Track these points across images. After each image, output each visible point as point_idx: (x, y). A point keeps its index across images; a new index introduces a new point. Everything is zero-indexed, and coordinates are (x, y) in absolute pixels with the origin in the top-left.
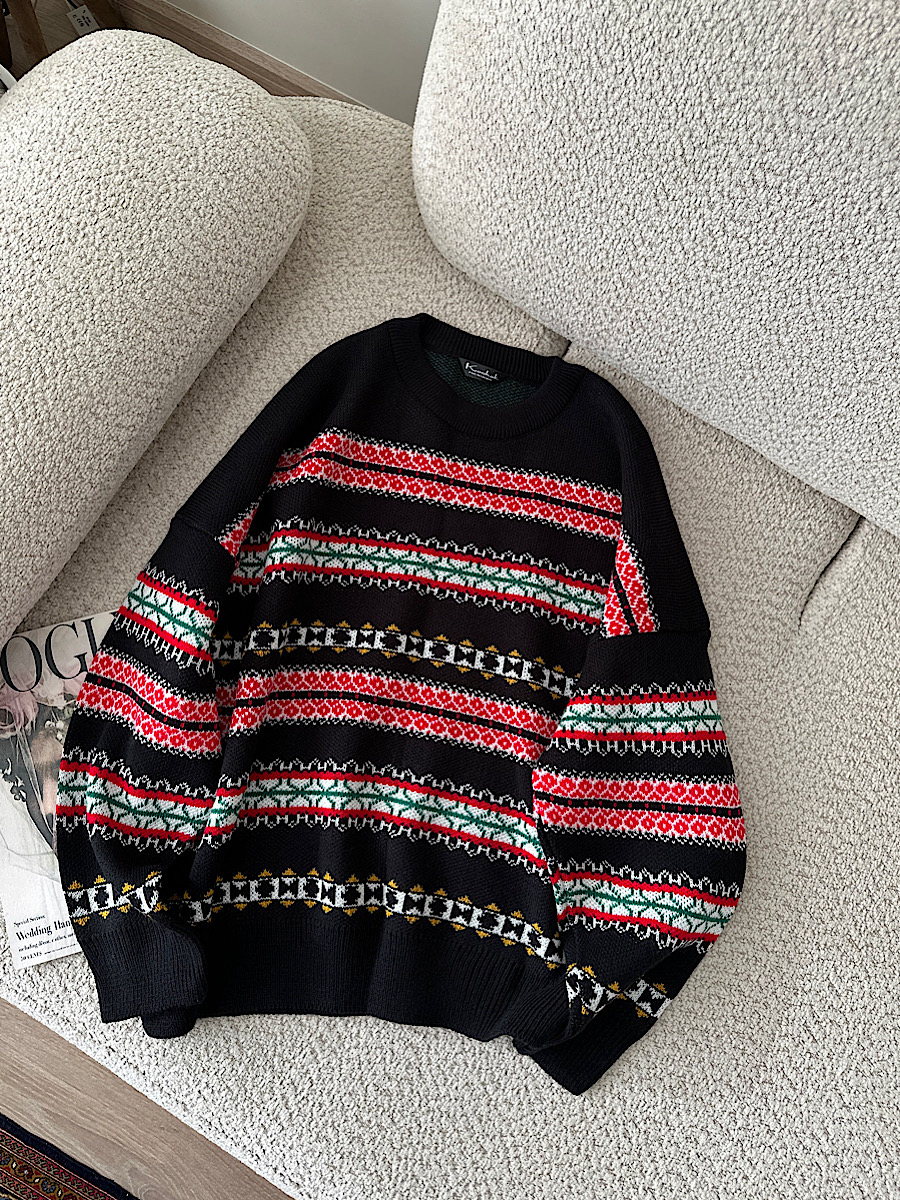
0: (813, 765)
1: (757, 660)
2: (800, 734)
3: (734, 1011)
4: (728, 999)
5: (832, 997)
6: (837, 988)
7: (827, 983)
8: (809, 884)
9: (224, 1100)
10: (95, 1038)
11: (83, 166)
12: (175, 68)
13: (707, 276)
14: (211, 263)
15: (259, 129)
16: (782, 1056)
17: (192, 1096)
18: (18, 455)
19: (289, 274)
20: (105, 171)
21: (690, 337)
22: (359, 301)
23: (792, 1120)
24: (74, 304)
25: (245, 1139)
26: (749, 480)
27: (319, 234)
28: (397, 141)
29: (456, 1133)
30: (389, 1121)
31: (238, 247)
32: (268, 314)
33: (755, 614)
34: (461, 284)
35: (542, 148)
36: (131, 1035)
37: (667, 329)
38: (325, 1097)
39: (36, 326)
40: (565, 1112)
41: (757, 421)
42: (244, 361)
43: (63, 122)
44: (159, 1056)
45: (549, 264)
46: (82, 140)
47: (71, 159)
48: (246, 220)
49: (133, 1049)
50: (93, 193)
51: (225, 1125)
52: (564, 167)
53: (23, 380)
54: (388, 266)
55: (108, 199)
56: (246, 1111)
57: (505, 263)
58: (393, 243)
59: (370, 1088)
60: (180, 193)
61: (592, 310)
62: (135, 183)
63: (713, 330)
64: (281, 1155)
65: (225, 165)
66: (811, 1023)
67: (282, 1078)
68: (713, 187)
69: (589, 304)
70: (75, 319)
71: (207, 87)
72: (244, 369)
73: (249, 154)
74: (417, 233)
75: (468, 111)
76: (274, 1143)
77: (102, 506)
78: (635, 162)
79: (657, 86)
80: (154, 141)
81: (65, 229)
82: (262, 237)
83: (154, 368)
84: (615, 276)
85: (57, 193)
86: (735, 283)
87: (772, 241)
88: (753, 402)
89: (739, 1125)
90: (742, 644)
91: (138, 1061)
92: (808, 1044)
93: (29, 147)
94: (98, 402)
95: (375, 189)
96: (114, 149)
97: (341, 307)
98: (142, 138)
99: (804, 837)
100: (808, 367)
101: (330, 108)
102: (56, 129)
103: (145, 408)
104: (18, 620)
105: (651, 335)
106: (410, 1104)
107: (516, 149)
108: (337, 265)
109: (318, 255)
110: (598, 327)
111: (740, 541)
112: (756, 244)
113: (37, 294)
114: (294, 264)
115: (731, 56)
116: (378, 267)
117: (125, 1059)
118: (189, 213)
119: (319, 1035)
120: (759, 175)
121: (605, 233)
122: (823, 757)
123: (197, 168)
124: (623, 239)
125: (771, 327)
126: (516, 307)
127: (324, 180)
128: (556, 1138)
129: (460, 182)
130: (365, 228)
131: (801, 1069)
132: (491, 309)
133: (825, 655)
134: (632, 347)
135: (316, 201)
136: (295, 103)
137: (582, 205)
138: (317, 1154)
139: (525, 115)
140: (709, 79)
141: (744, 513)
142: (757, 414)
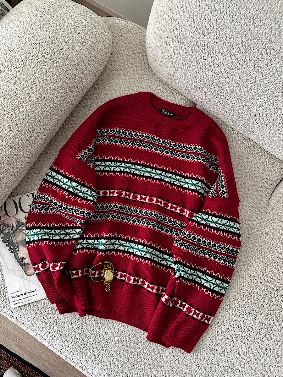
0: (271, 250)
1: (254, 214)
2: (268, 239)
3: (242, 330)
4: (240, 326)
5: (274, 326)
6: (276, 324)
7: (273, 322)
8: (268, 289)
9: (74, 351)
10: (32, 330)
11: (34, 39)
12: (66, 6)
13: (246, 85)
14: (77, 74)
15: (94, 28)
16: (257, 345)
17: (63, 350)
18: (10, 138)
19: (103, 78)
20: (41, 41)
21: (239, 105)
22: (126, 88)
23: (259, 366)
24: (30, 87)
25: (80, 364)
26: (255, 153)
27: (113, 64)
28: (140, 33)
29: (149, 365)
30: (128, 360)
31: (86, 69)
32: (95, 91)
33: (255, 199)
34: (160, 83)
35: (192, 38)
36: (44, 329)
37: (231, 102)
38: (107, 352)
39: (17, 94)
40: (185, 360)
41: (259, 134)
42: (86, 107)
43: (28, 23)
44: (53, 336)
45: (192, 78)
46: (34, 30)
47: (30, 37)
48: (89, 60)
49: (44, 334)
50: (37, 49)
51: (74, 359)
52: (199, 45)
53: (12, 113)
54: (136, 76)
55: (42, 51)
56: (81, 355)
57: (176, 77)
58: (138, 68)
59: (122, 350)
60: (67, 49)
61: (205, 94)
62: (52, 46)
63: (247, 103)
64: (92, 370)
65: (83, 40)
66: (267, 334)
67: (93, 345)
68: (252, 54)
69: (205, 92)
70: (30, 92)
71: (77, 13)
72: (86, 110)
73: (91, 37)
74: (146, 65)
75: (167, 24)
76: (90, 366)
77: (38, 156)
78: (225, 45)
79: (235, 18)
80: (58, 31)
81: (27, 61)
82: (94, 66)
83: (57, 110)
84: (214, 83)
85: (25, 48)
86: (256, 88)
87: (271, 74)
88: (259, 128)
89: (242, 366)
90: (250, 208)
91: (46, 338)
92: (266, 341)
93: (16, 32)
94: (38, 121)
95: (132, 50)
96: (45, 34)
97: (120, 90)
98: (54, 30)
99: (267, 273)
100: (279, 117)
101: (118, 21)
102: (25, 26)
103: (53, 123)
104: (9, 193)
105: (225, 104)
106: (134, 355)
107: (183, 38)
108: (119, 75)
109: (112, 72)
110: (207, 100)
111: (251, 174)
112: (265, 75)
113: (18, 83)
114: (104, 75)
115: (262, 8)
116: (133, 76)
117: (42, 337)
118: (70, 57)
119: (105, 332)
120: (268, 51)
121: (212, 68)
122: (275, 247)
123: (73, 41)
124: (218, 71)
125: (268, 103)
126: (179, 92)
127: (115, 46)
128: (182, 368)
129: (163, 49)
130: (129, 63)
131: (263, 349)
132: (170, 92)
133: (277, 213)
134: (218, 107)
135: (112, 53)
136: (106, 19)
137: (205, 58)
138: (103, 370)
139: (187, 27)
140: (254, 16)
141: (252, 164)
142: (260, 132)
